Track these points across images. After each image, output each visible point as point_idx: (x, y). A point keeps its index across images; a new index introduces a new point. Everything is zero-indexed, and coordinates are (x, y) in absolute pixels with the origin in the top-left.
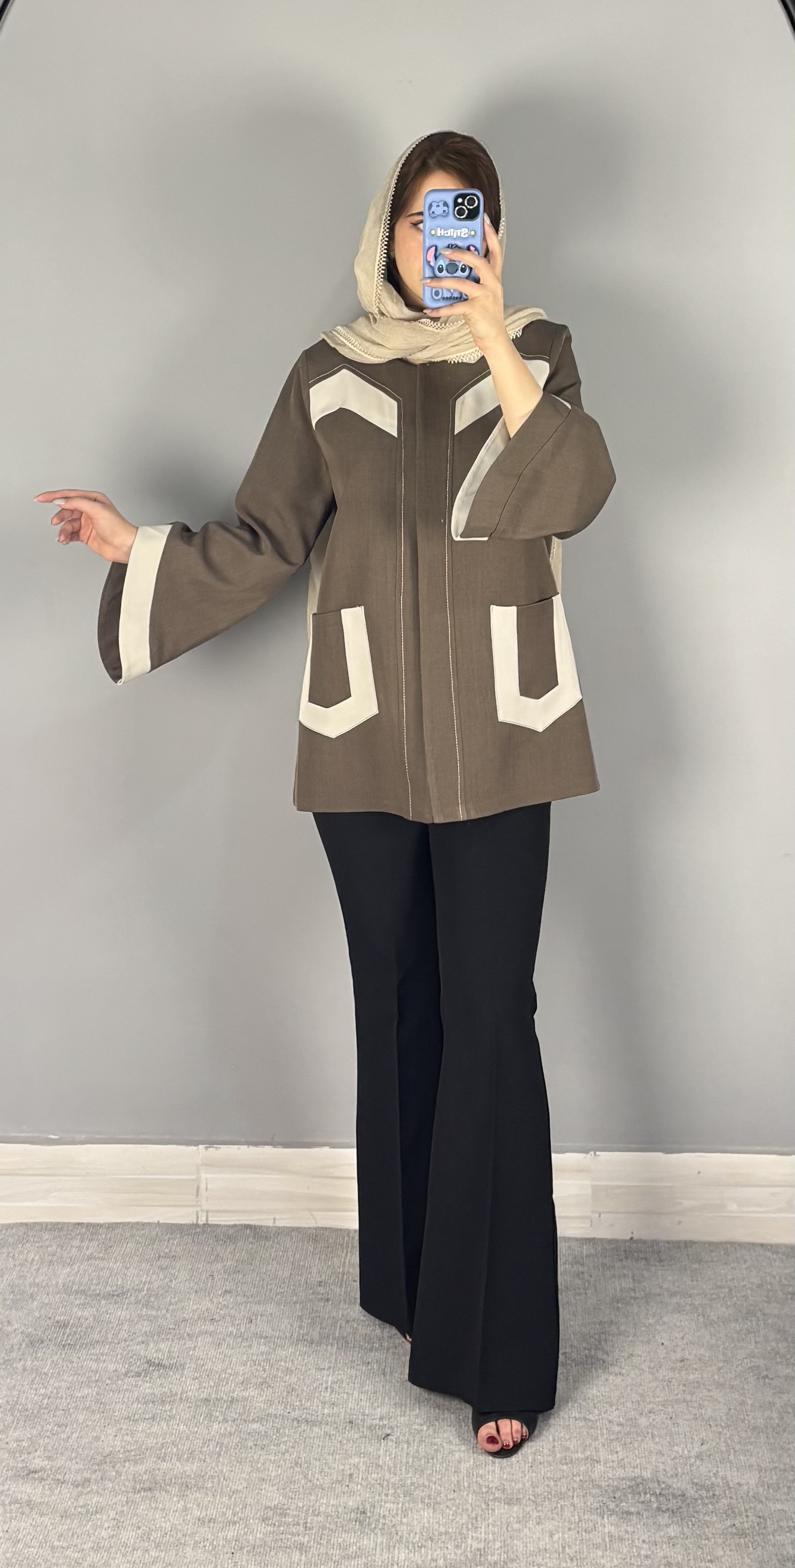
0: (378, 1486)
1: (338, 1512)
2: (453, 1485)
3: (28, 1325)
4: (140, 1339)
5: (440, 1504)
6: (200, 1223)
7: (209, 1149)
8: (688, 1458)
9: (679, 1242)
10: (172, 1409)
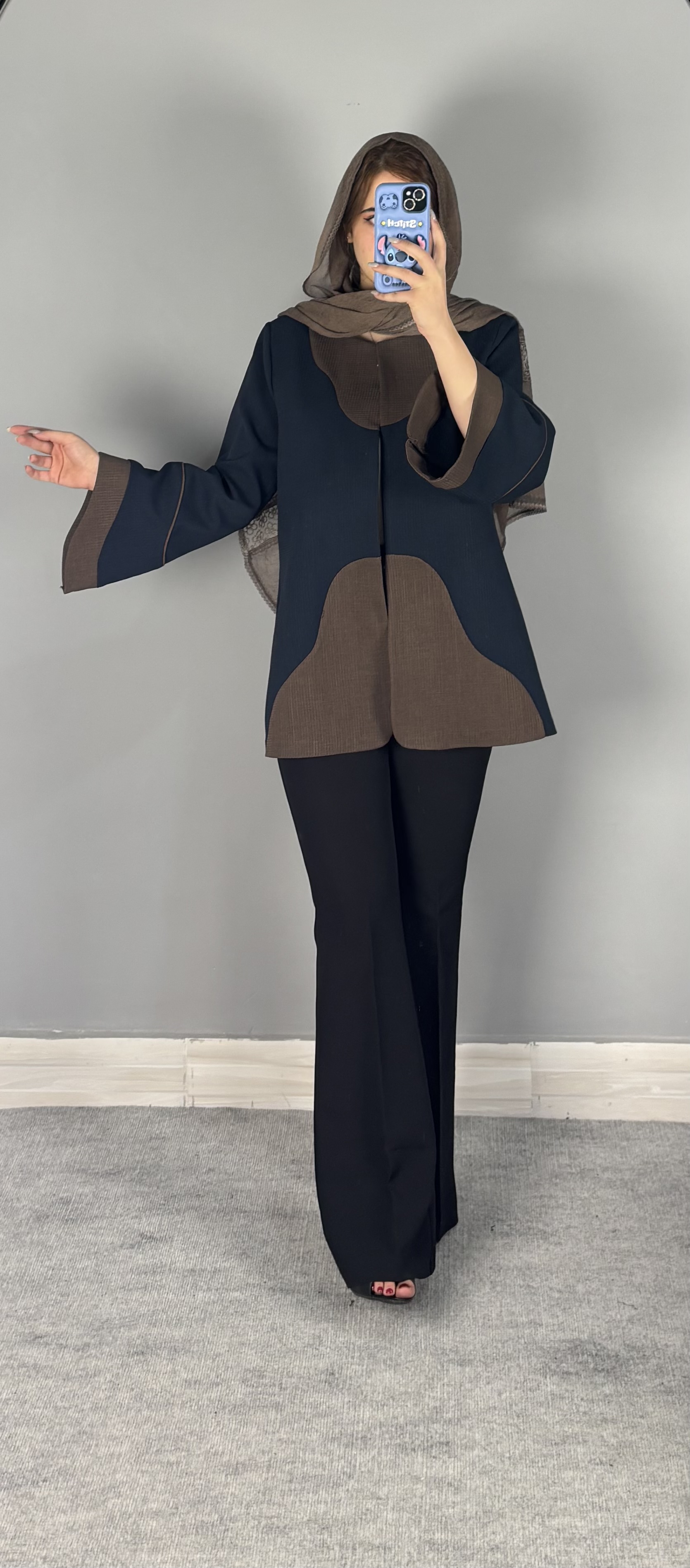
0: (345, 1349)
1: (310, 1374)
2: (412, 1349)
3: (35, 1202)
4: (134, 1214)
5: (400, 1365)
6: (186, 1106)
7: (194, 1042)
8: (621, 1321)
9: (609, 1121)
10: (162, 1279)
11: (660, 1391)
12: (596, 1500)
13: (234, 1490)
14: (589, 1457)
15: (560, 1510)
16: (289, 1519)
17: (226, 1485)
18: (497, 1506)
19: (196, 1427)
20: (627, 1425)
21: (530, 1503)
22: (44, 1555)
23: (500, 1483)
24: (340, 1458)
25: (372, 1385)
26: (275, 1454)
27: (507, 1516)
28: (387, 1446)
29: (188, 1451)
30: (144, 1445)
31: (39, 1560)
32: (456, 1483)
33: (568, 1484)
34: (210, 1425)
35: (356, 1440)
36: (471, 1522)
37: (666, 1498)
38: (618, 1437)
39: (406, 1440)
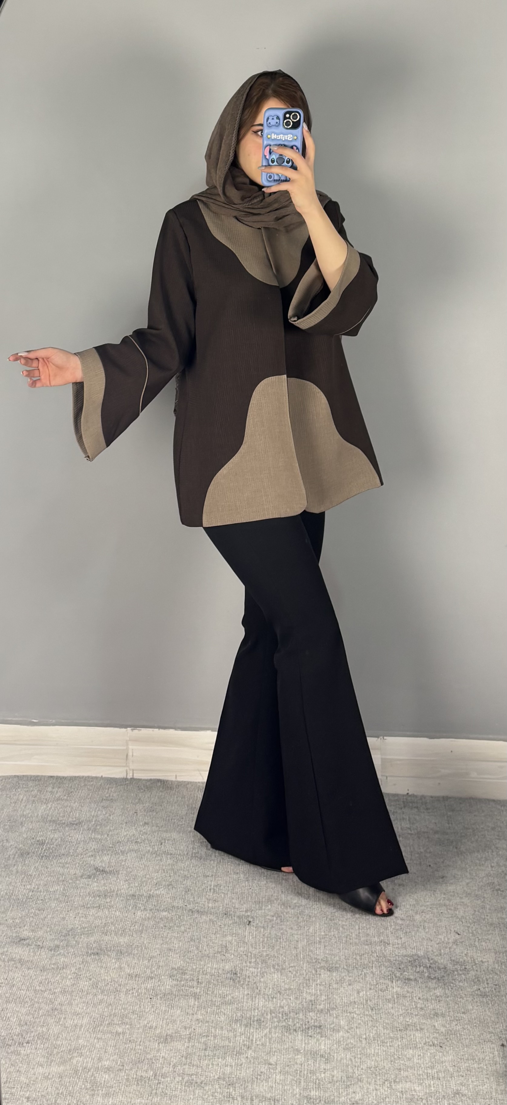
0: (245, 956)
1: (219, 973)
3: (19, 842)
4: (91, 854)
5: (285, 969)
6: (128, 777)
7: (134, 731)
8: (448, 943)
9: (438, 797)
10: (111, 901)
11: (477, 995)
12: (430, 1071)
13: (164, 1054)
14: (424, 1040)
15: (404, 1077)
16: (204, 1077)
17: (158, 1051)
18: (356, 1073)
19: (137, 1008)
20: (453, 1019)
21: (381, 1072)
22: (27, 1095)
23: (359, 1056)
24: (241, 1034)
25: (264, 982)
26: (194, 1029)
27: (364, 1081)
28: (276, 1027)
29: (131, 1025)
30: (99, 1019)
31: (24, 1099)
32: (326, 1055)
33: (409, 1059)
34: (147, 1007)
35: (253, 1022)
36: (338, 1084)
37: (482, 1071)
38: (446, 1027)
39: (290, 1023)
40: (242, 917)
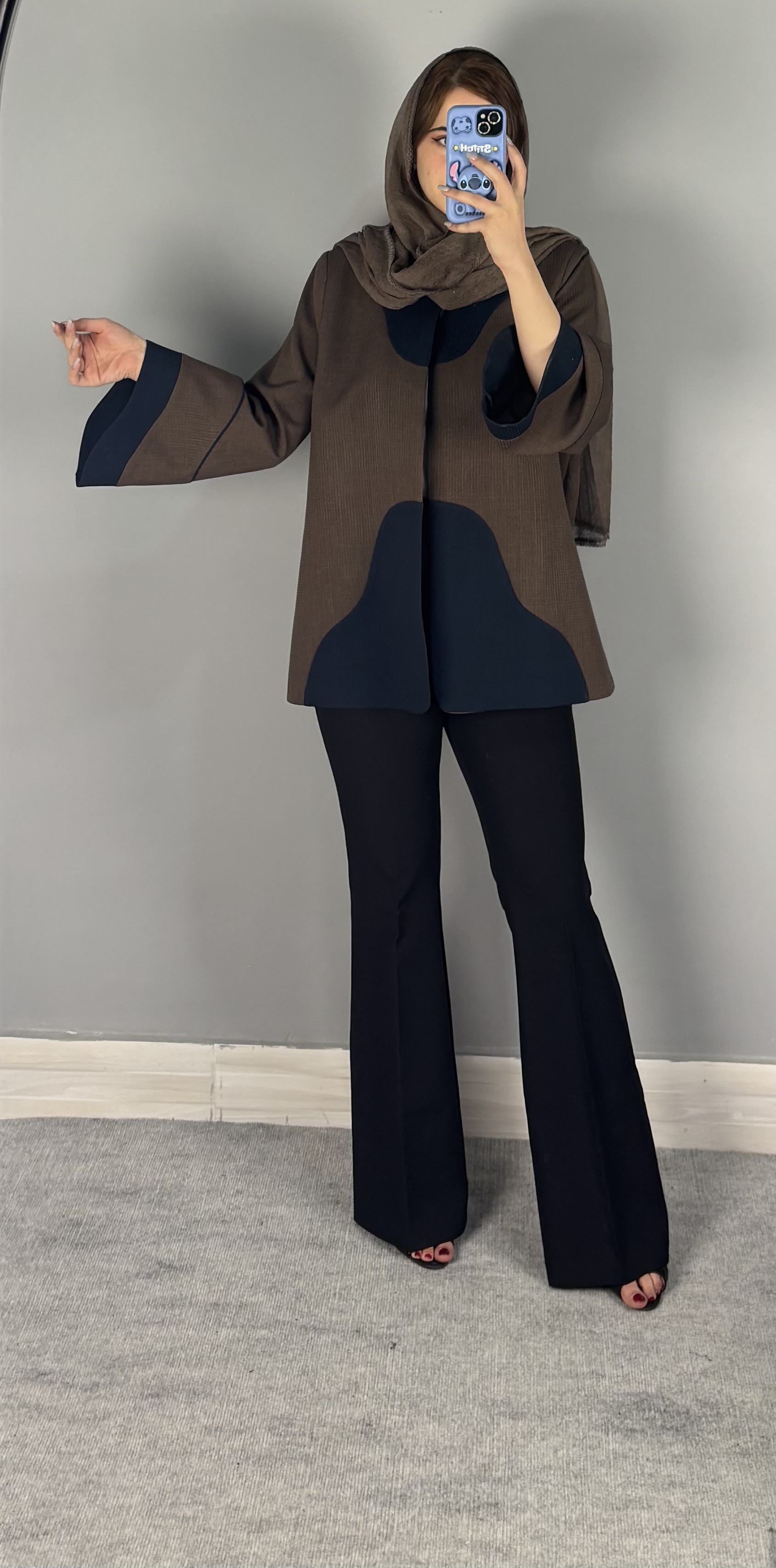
0: (384, 1397)
1: (344, 1423)
3: (41, 1222)
4: (152, 1239)
5: (445, 1416)
6: (213, 1120)
7: (224, 1048)
8: (693, 1374)
9: (685, 1151)
10: (181, 1313)
11: (735, 1453)
13: (256, 1549)
14: (654, 1524)
17: (248, 1544)
19: (216, 1478)
20: (697, 1490)
23: (554, 1549)
25: (413, 1437)
26: (304, 1510)
28: (429, 1507)
29: (207, 1505)
30: (157, 1497)
32: (505, 1549)
34: (231, 1477)
35: (395, 1498)
38: (687, 1504)
39: (450, 1500)
40: (382, 1337)
